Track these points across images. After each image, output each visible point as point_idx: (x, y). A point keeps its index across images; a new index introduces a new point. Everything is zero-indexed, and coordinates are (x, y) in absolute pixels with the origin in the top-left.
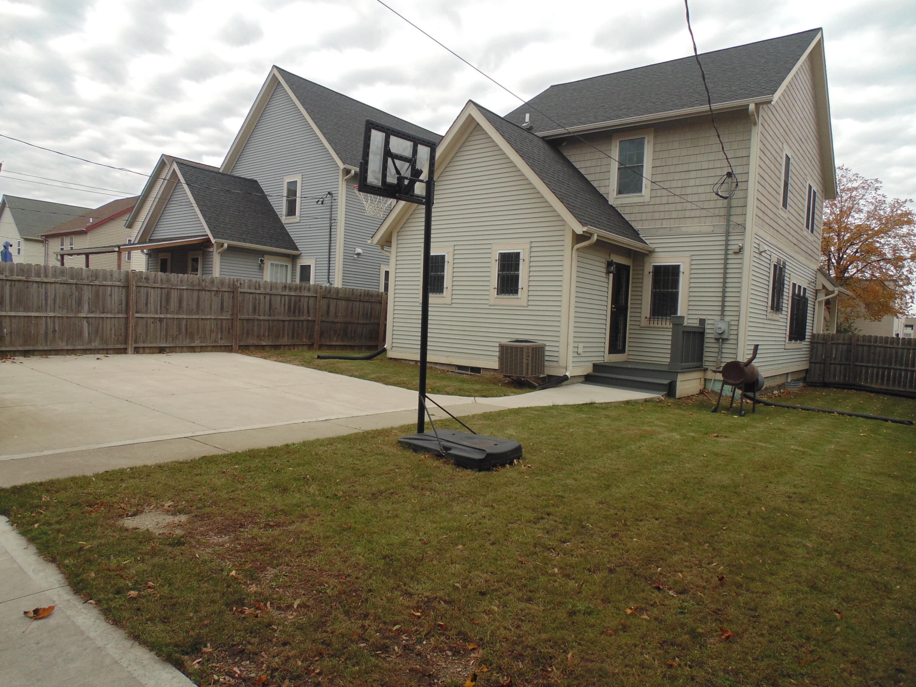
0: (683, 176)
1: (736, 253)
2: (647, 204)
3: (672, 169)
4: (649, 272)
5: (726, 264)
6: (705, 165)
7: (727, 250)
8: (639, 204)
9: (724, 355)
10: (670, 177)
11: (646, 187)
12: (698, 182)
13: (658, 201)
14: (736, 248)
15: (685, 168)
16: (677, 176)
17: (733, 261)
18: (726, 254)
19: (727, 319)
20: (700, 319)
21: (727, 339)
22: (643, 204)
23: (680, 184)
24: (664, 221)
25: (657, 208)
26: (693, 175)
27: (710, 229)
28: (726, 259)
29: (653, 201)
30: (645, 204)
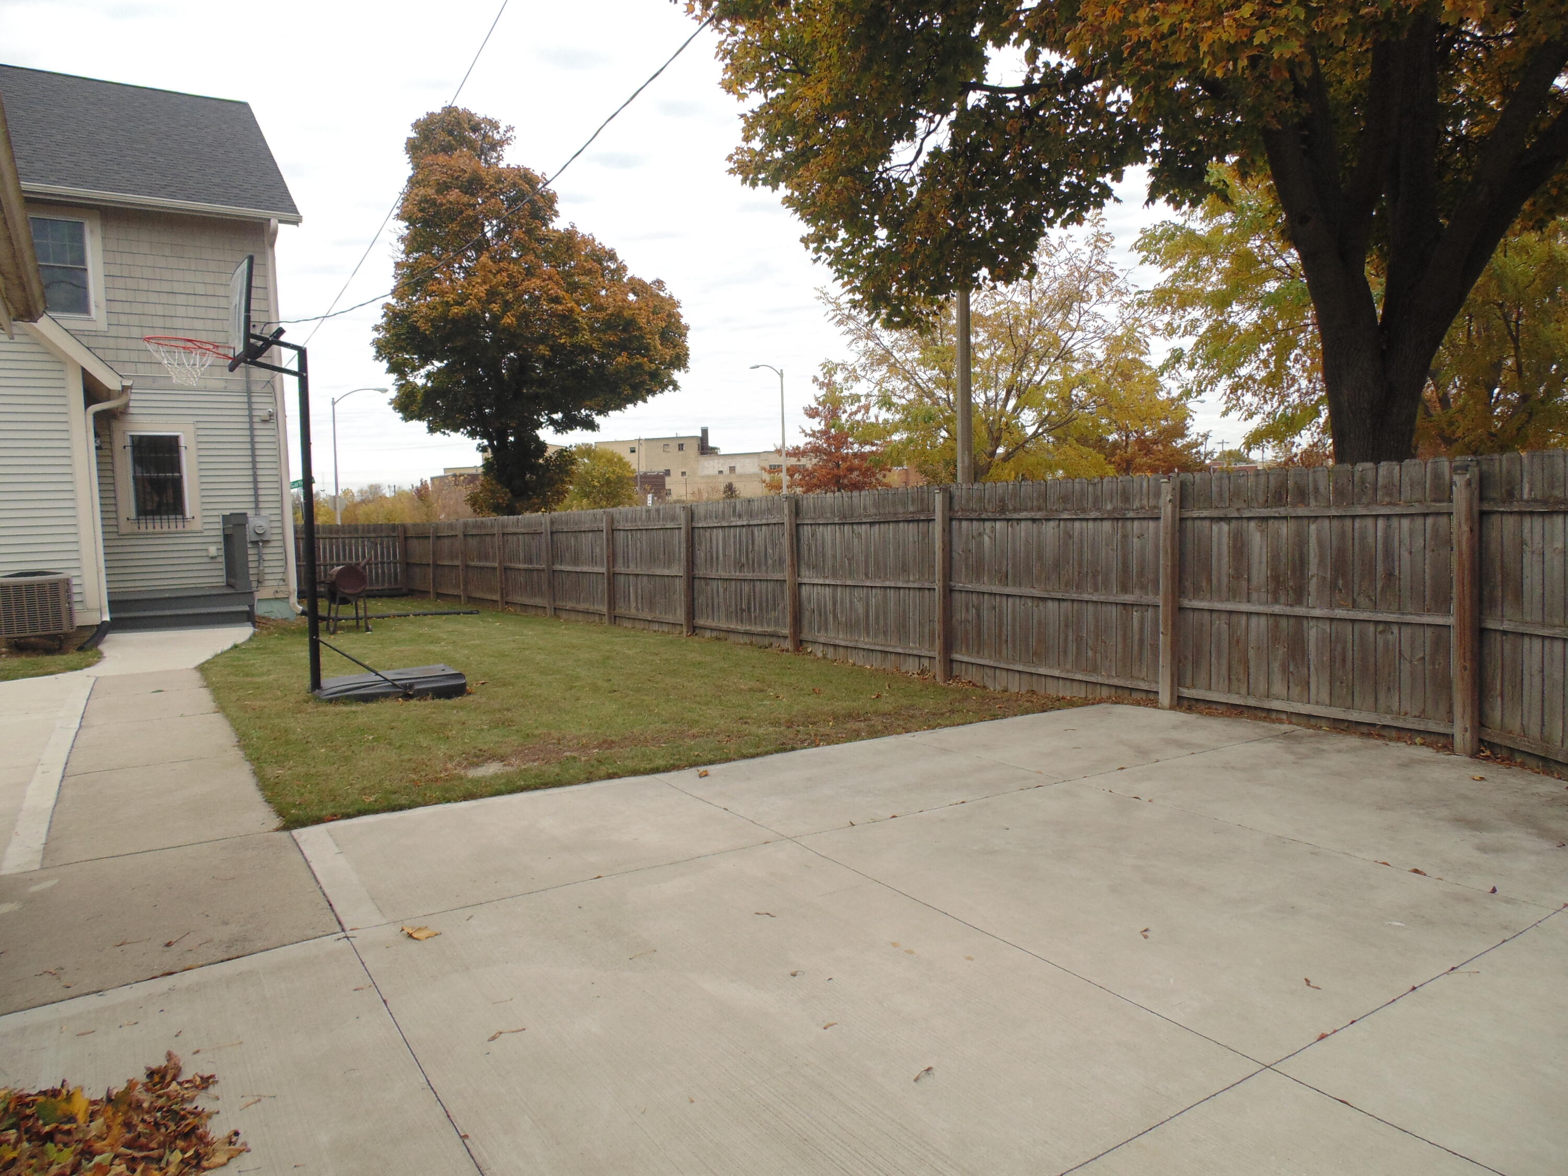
0: (164, 298)
1: (264, 421)
2: (102, 334)
3: (144, 285)
4: (124, 447)
5: (252, 436)
6: (200, 289)
7: (251, 416)
8: (86, 333)
9: (266, 564)
10: (142, 297)
11: (97, 306)
12: (191, 312)
13: (123, 332)
14: (264, 414)
15: (166, 287)
16: (153, 297)
17: (262, 432)
18: (251, 422)
19: (264, 513)
20: (224, 516)
21: (268, 541)
22: (94, 334)
23: (160, 310)
24: (140, 366)
25: (123, 343)
26: (181, 299)
27: (222, 384)
28: (252, 429)
29: (114, 331)
30: (98, 334)
